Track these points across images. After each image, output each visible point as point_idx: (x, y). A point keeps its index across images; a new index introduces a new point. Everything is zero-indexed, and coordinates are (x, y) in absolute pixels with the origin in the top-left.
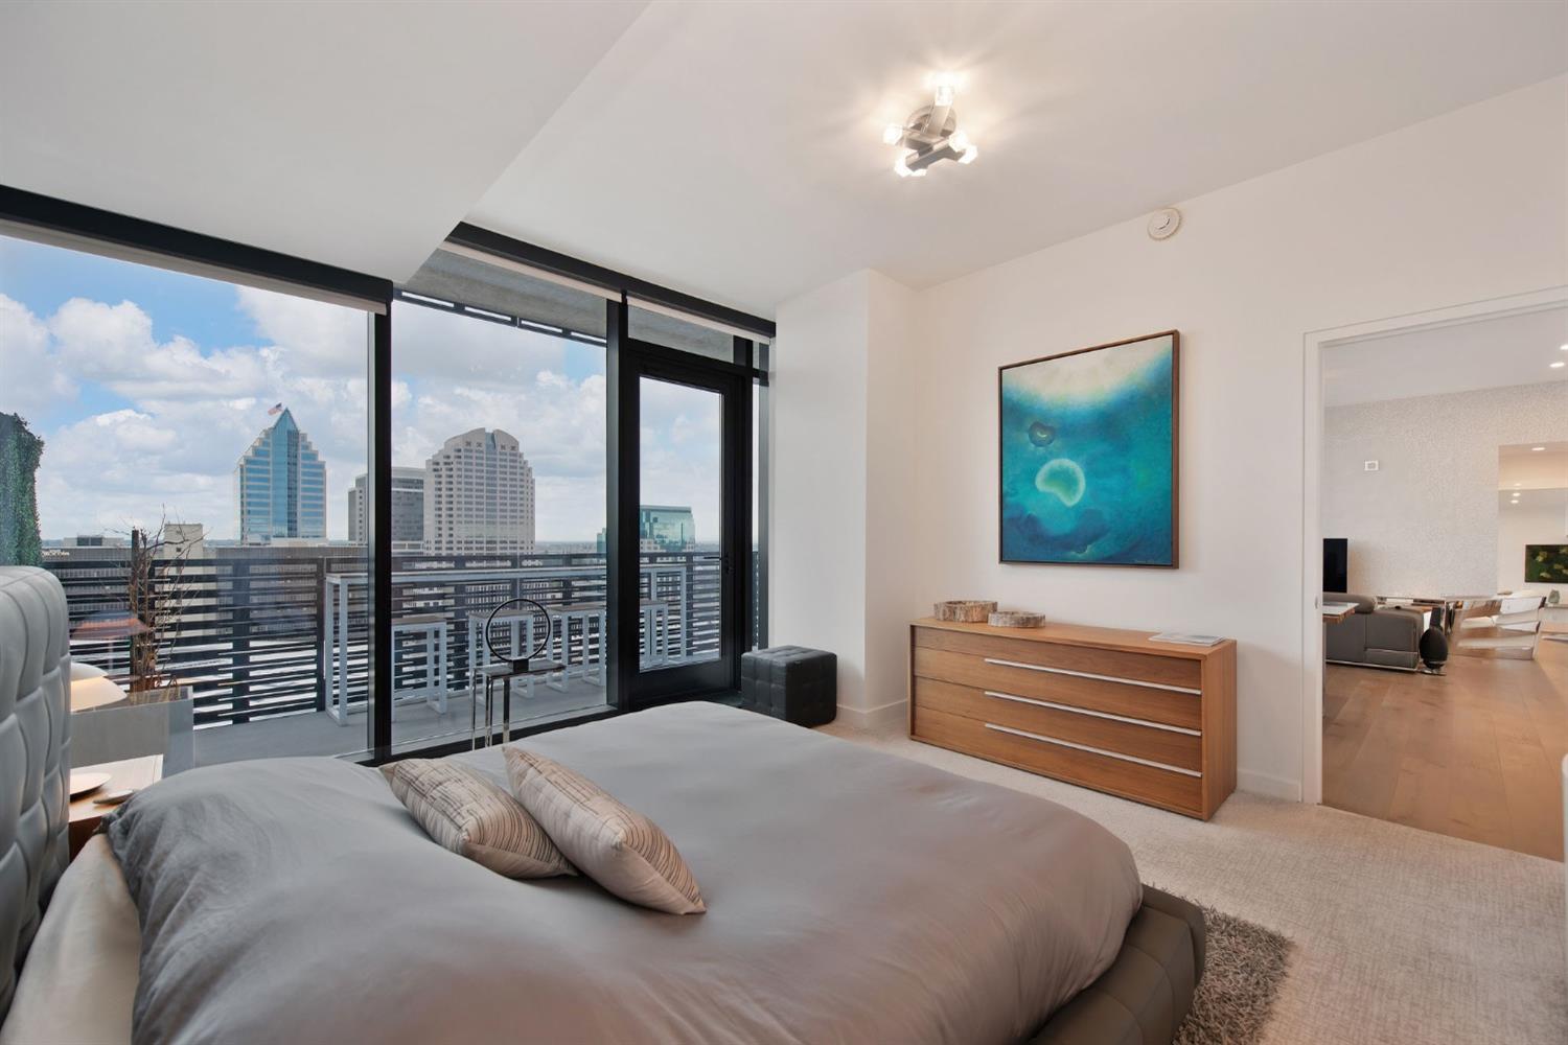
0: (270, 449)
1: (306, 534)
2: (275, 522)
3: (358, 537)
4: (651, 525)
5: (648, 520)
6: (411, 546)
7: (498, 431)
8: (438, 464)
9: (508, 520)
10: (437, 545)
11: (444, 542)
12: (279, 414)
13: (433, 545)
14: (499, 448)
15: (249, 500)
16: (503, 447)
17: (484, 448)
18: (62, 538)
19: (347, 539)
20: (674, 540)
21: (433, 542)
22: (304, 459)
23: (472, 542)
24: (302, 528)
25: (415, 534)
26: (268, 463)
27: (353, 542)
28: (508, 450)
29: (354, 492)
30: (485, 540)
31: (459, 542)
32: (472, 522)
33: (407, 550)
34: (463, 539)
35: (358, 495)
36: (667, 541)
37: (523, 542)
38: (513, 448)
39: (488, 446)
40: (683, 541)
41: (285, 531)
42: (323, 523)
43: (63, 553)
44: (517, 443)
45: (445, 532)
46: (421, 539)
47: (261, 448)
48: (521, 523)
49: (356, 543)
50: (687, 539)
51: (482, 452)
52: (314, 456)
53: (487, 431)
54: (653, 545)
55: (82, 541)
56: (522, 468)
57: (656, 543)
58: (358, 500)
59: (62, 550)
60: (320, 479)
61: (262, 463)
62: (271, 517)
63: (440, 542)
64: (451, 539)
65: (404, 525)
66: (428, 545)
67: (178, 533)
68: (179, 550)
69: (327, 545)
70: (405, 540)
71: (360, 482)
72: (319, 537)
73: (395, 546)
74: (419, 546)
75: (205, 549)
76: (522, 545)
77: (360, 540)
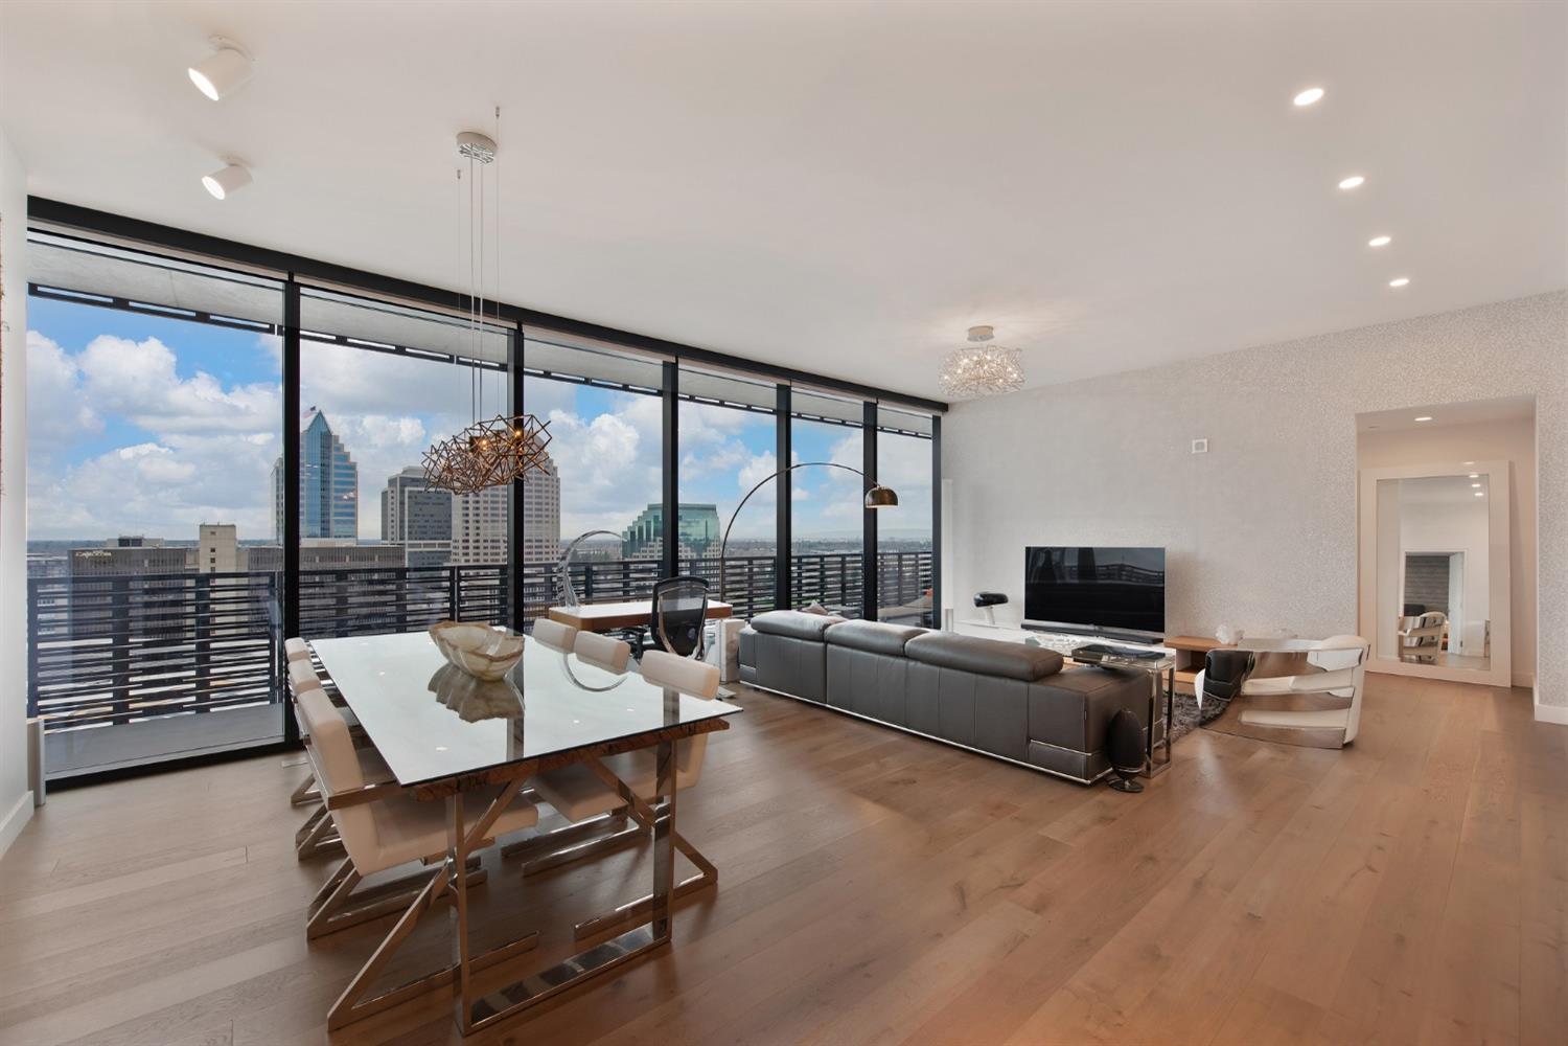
1: (338, 534)
2: (309, 522)
3: (390, 536)
6: (440, 545)
10: (465, 544)
11: (471, 541)
12: (314, 416)
13: (460, 544)
18: (105, 539)
19: (380, 538)
20: (698, 538)
21: (461, 541)
22: (336, 460)
23: (498, 541)
24: (334, 528)
25: (444, 533)
27: (386, 542)
29: (386, 492)
31: (485, 541)
32: (498, 522)
33: (437, 549)
34: (489, 538)
35: (390, 496)
36: (692, 538)
37: (548, 541)
40: (707, 539)
41: (319, 532)
42: (355, 522)
43: (106, 554)
45: (472, 531)
46: (450, 539)
48: (547, 522)
49: (387, 543)
50: (711, 537)
52: (346, 456)
55: (123, 542)
58: (390, 501)
59: (105, 551)
60: (353, 480)
63: (467, 541)
64: (478, 538)
65: (435, 524)
66: (456, 544)
67: (213, 533)
68: (213, 550)
69: (355, 545)
70: (435, 539)
71: (392, 482)
72: (349, 536)
73: (426, 545)
74: (448, 545)
75: (238, 549)
76: (547, 544)
77: (393, 539)
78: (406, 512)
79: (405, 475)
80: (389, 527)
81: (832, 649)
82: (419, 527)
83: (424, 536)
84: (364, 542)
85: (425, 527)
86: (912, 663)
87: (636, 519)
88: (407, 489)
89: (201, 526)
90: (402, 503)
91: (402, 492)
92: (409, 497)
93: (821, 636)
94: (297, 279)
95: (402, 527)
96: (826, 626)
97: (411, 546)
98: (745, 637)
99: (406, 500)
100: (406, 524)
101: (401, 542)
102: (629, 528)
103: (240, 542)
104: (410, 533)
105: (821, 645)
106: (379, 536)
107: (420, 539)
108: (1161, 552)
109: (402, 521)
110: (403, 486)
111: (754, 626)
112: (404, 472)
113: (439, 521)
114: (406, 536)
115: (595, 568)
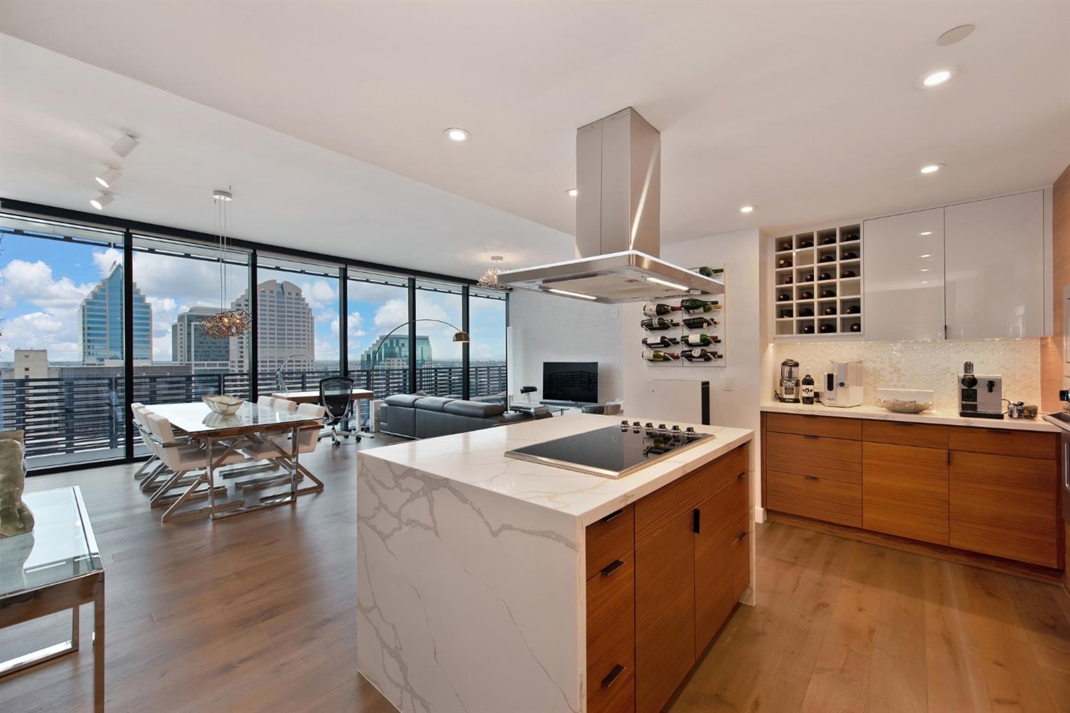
0: (107, 294)
2: (111, 347)
3: (179, 358)
4: (400, 348)
5: (397, 345)
6: (220, 365)
7: (286, 282)
8: (240, 305)
9: (294, 345)
10: (240, 364)
11: (245, 361)
12: (114, 268)
13: (237, 364)
14: (286, 295)
15: (89, 331)
16: (290, 294)
17: (275, 294)
19: (171, 360)
21: (236, 362)
23: (266, 362)
25: (223, 356)
26: (105, 304)
28: (294, 296)
29: (176, 325)
30: (276, 360)
32: (266, 347)
33: (218, 368)
34: (260, 360)
35: (179, 328)
37: (305, 361)
38: (297, 294)
39: (278, 293)
40: (422, 359)
41: (119, 354)
42: (150, 349)
44: (301, 290)
45: (246, 354)
46: (228, 360)
47: (100, 293)
48: (304, 348)
49: (177, 363)
50: (425, 358)
51: (273, 297)
52: (143, 299)
53: (278, 282)
54: (401, 363)
56: (304, 308)
57: (403, 361)
58: (179, 332)
60: (148, 316)
61: (99, 304)
62: (108, 344)
63: (242, 362)
65: (215, 350)
66: (233, 364)
67: (27, 356)
68: (27, 369)
69: (150, 365)
70: (216, 360)
71: (181, 318)
72: (146, 358)
73: (208, 365)
74: (227, 365)
75: (49, 368)
76: (304, 364)
77: (182, 361)
78: (193, 340)
79: (190, 313)
80: (179, 352)
81: (418, 412)
82: (203, 351)
83: (208, 358)
84: (156, 363)
85: (209, 351)
86: (447, 414)
87: (371, 346)
88: (193, 324)
89: (16, 351)
90: (189, 334)
91: (189, 326)
92: (195, 329)
93: (413, 405)
94: (131, 231)
95: (189, 352)
96: (416, 400)
97: (196, 365)
98: (382, 408)
99: (193, 332)
100: (193, 349)
101: (189, 362)
102: (366, 352)
103: (51, 364)
104: (195, 356)
105: (413, 409)
106: (171, 359)
107: (204, 360)
108: (596, 364)
109: (189, 347)
110: (190, 321)
111: (386, 402)
112: (190, 311)
113: (219, 347)
114: (193, 358)
115: (307, 375)
